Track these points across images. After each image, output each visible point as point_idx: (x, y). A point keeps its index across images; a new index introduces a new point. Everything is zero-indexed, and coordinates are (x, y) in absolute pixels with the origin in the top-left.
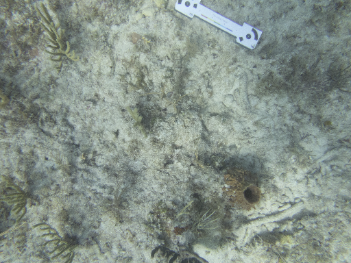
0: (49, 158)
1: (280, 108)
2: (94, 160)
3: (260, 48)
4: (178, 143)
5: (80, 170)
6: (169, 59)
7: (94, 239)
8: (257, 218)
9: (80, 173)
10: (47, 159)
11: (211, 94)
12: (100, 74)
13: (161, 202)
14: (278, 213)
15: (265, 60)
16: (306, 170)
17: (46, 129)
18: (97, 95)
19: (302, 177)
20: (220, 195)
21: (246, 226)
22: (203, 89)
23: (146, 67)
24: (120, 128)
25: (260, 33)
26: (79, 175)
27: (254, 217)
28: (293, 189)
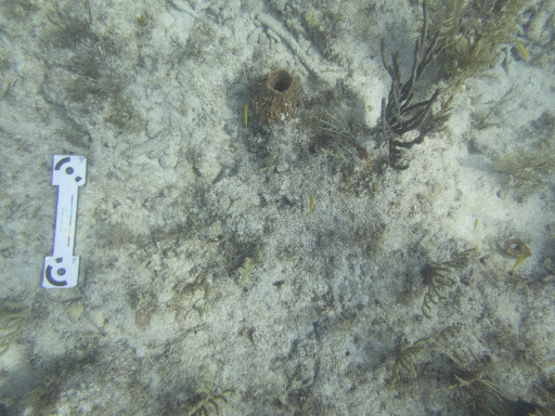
0: (345, 351)
1: (149, 90)
2: (324, 297)
3: (77, 149)
4: (257, 201)
5: (343, 306)
7: (415, 249)
8: (304, 64)
9: (347, 304)
10: (348, 354)
11: (170, 187)
12: (211, 342)
13: (339, 189)
14: (284, 41)
15: (92, 136)
16: (215, 27)
17: (312, 374)
19: (226, 28)
20: (297, 120)
21: (319, 74)
22: (169, 200)
23: (174, 288)
24: (271, 284)
25: (57, 159)
26: (351, 304)
27: (303, 69)
28: (247, 34)
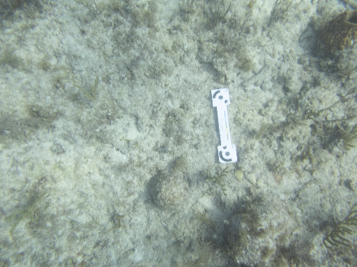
6: (270, 146)
11: (271, 101)
12: (321, 190)
15: (227, 77)
18: (340, 184)
22: (273, 108)
23: (291, 159)
25: (213, 92)
